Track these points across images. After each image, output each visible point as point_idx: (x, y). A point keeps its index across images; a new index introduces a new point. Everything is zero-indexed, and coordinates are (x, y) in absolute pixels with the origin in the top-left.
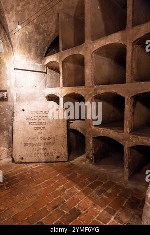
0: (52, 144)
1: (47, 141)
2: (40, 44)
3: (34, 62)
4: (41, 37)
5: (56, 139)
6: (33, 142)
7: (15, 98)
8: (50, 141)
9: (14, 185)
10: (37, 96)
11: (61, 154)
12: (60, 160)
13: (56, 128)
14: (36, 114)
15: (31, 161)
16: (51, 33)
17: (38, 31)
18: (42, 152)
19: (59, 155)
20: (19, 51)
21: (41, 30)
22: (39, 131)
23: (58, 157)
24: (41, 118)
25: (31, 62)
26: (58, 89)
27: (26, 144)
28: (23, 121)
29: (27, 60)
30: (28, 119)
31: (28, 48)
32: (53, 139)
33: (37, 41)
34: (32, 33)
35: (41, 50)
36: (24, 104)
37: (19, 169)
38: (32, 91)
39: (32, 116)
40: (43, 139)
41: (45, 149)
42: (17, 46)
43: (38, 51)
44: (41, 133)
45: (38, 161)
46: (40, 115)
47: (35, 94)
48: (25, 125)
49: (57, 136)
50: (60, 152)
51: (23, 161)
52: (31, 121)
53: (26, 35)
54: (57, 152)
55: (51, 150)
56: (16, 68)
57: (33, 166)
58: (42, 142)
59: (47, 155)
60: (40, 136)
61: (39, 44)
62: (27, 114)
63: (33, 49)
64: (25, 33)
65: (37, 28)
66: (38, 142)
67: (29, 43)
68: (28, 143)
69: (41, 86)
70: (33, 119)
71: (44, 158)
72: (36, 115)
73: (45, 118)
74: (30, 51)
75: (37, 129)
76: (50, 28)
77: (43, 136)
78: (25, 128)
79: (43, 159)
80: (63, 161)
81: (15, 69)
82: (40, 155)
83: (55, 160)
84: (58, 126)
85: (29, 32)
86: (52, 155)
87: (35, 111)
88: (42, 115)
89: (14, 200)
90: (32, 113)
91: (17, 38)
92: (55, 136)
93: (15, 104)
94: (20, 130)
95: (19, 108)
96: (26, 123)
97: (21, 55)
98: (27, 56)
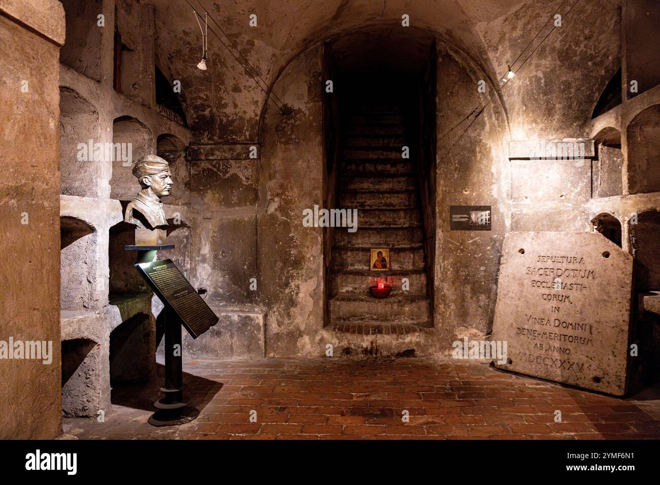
0: (585, 341)
1: (569, 332)
2: (578, 90)
3: (561, 136)
4: (578, 74)
5: (593, 329)
6: (537, 327)
7: (508, 223)
8: (579, 333)
9: (473, 399)
10: (565, 217)
11: (606, 373)
12: (601, 387)
13: (596, 300)
14: (550, 262)
15: (527, 372)
16: (606, 56)
17: (567, 64)
18: (556, 355)
19: (599, 374)
20: (521, 119)
21: (577, 58)
22: (554, 303)
23: (597, 380)
24: (560, 272)
25: (551, 137)
26: (617, 198)
27: (520, 330)
28: (519, 276)
29: (540, 136)
30: (530, 271)
31: (544, 107)
32: (588, 327)
33: (568, 85)
34: (553, 71)
35: (580, 104)
36: (525, 235)
37: (496, 379)
38: (550, 205)
39: (540, 265)
40: (562, 324)
41: (563, 351)
42: (517, 109)
43: (570, 107)
44: (558, 309)
45: (543, 375)
46: (559, 265)
47: (560, 213)
48: (522, 285)
49: (598, 322)
50: (604, 366)
51: (511, 367)
52: (537, 278)
53: (538, 80)
54: (594, 365)
55: (579, 356)
56: (511, 157)
57: (529, 383)
58: (557, 330)
59: (567, 365)
60: (555, 315)
61: (572, 90)
62: (528, 260)
63: (558, 106)
64: (536, 76)
65: (565, 56)
66: (548, 328)
67: (545, 94)
68: (526, 327)
69: (579, 194)
70: (541, 272)
71: (559, 372)
72: (549, 264)
73: (572, 273)
74: (549, 112)
75: (548, 297)
76: (602, 46)
77: (561, 316)
78: (522, 291)
79: (557, 373)
80: (608, 391)
81: (510, 159)
82: (548, 362)
83: (587, 383)
84: (605, 297)
85: (543, 73)
86: (581, 369)
87: (549, 254)
88: (564, 266)
89: (462, 418)
90: (541, 258)
91: (516, 92)
92: (592, 321)
93: (507, 235)
94: (511, 294)
95: (513, 244)
96: (526, 282)
97: (527, 127)
98: (542, 125)
